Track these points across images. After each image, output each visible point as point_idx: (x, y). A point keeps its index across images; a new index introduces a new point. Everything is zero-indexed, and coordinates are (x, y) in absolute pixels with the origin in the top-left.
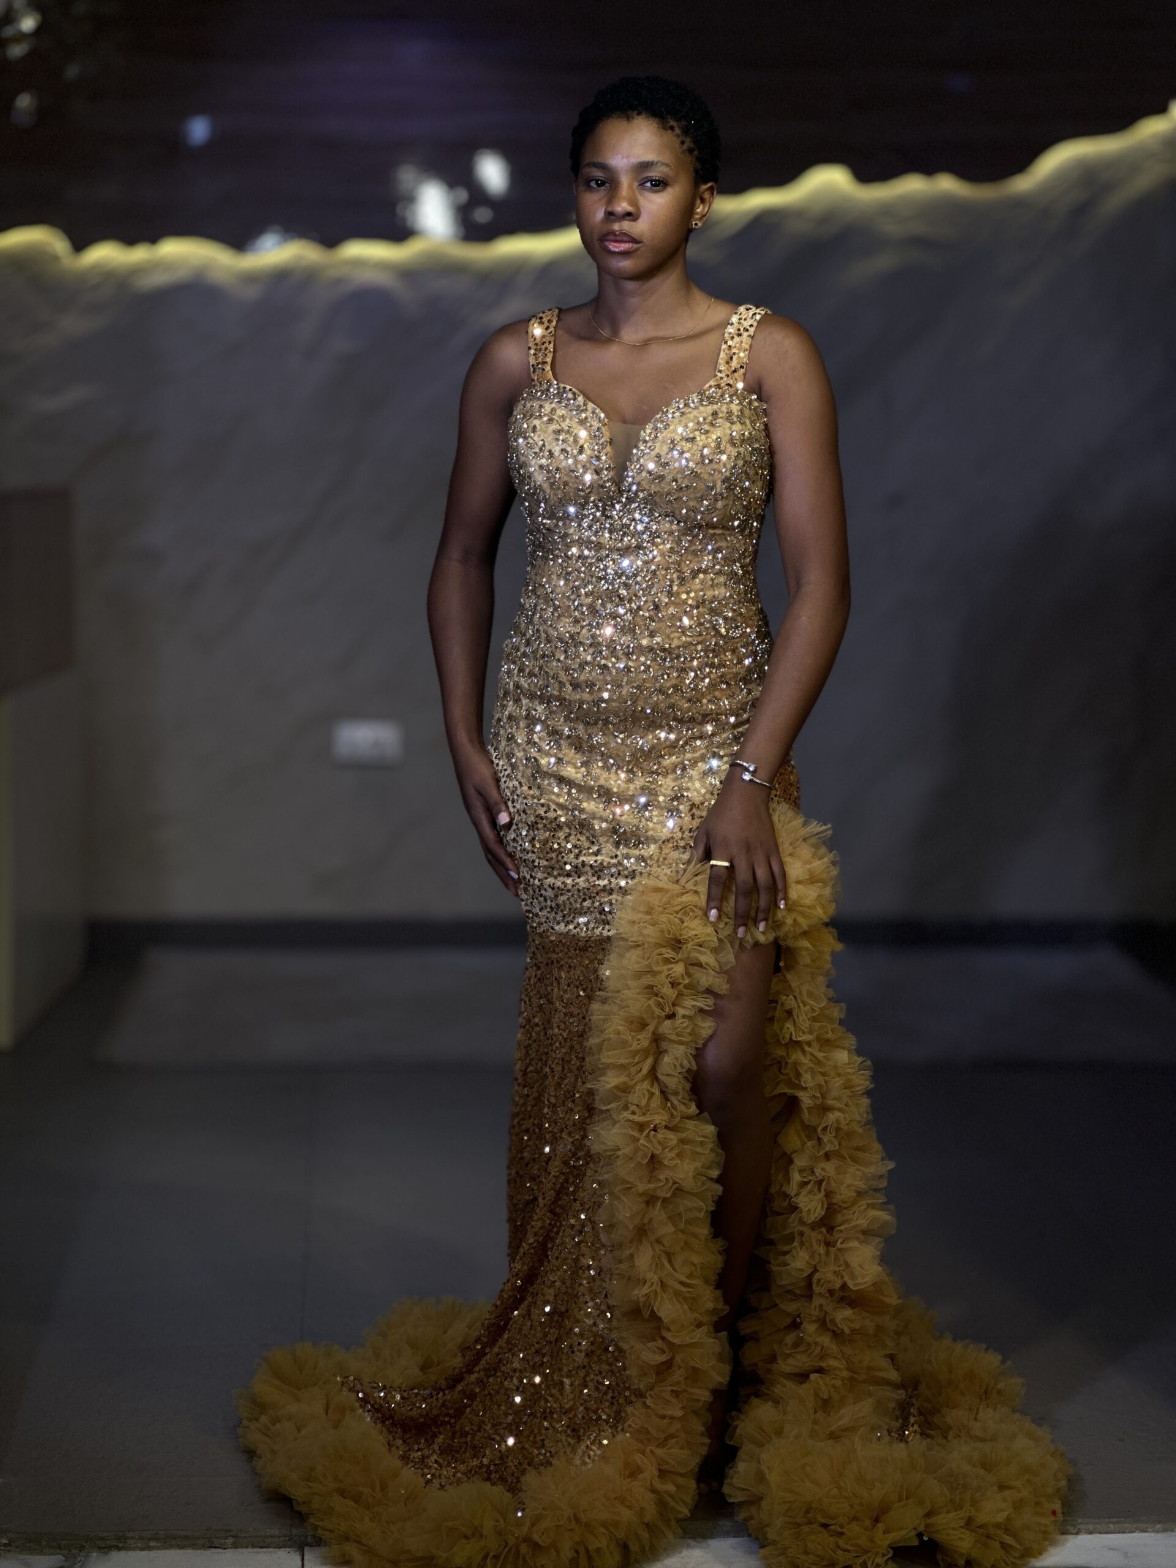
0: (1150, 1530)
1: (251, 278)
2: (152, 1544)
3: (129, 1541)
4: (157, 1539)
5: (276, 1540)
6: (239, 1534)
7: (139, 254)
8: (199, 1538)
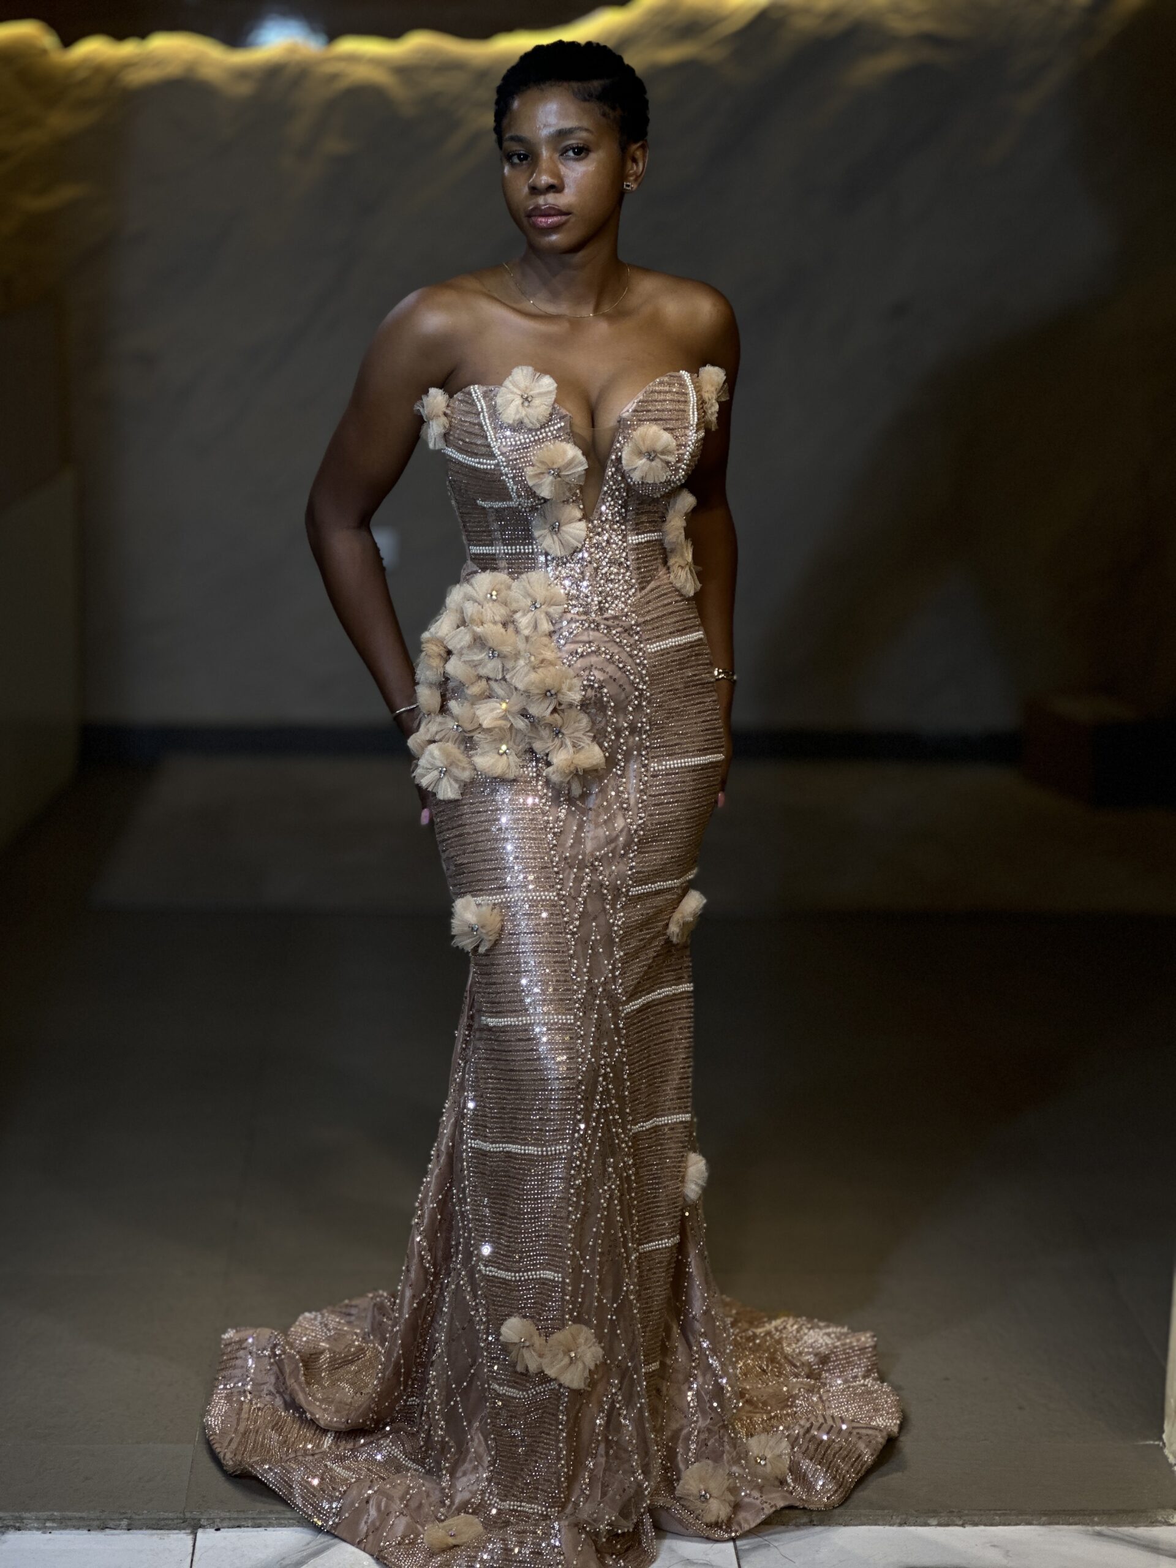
0: (1035, 1522)
1: (242, 74)
2: (48, 1524)
3: (25, 1521)
4: (53, 1520)
5: (170, 1522)
6: (135, 1517)
7: (128, 49)
8: (93, 1520)
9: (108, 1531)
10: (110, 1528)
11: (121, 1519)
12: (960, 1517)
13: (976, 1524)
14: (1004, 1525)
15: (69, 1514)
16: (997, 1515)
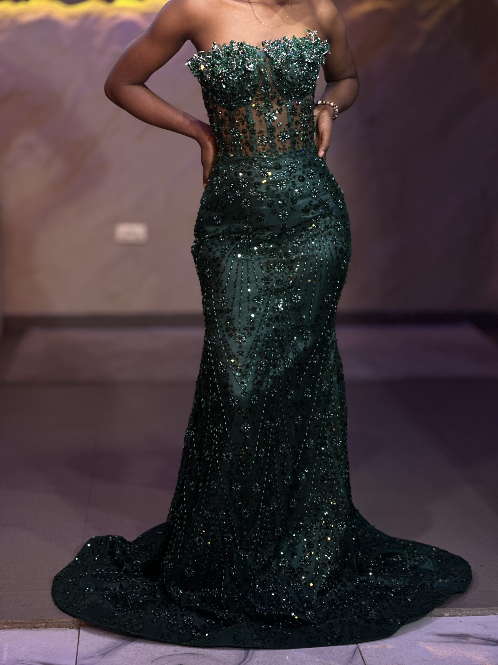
1: (72, 17)
2: (5, 626)
4: (8, 624)
5: (66, 624)
6: (48, 621)
7: (21, 6)
8: (28, 623)
9: (35, 629)
10: (37, 628)
11: (42, 623)
12: (460, 612)
13: (468, 615)
14: (482, 615)
15: (16, 621)
16: (479, 610)
